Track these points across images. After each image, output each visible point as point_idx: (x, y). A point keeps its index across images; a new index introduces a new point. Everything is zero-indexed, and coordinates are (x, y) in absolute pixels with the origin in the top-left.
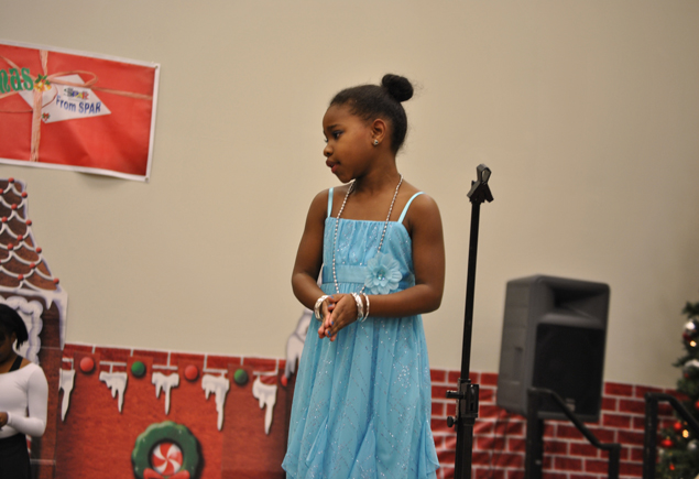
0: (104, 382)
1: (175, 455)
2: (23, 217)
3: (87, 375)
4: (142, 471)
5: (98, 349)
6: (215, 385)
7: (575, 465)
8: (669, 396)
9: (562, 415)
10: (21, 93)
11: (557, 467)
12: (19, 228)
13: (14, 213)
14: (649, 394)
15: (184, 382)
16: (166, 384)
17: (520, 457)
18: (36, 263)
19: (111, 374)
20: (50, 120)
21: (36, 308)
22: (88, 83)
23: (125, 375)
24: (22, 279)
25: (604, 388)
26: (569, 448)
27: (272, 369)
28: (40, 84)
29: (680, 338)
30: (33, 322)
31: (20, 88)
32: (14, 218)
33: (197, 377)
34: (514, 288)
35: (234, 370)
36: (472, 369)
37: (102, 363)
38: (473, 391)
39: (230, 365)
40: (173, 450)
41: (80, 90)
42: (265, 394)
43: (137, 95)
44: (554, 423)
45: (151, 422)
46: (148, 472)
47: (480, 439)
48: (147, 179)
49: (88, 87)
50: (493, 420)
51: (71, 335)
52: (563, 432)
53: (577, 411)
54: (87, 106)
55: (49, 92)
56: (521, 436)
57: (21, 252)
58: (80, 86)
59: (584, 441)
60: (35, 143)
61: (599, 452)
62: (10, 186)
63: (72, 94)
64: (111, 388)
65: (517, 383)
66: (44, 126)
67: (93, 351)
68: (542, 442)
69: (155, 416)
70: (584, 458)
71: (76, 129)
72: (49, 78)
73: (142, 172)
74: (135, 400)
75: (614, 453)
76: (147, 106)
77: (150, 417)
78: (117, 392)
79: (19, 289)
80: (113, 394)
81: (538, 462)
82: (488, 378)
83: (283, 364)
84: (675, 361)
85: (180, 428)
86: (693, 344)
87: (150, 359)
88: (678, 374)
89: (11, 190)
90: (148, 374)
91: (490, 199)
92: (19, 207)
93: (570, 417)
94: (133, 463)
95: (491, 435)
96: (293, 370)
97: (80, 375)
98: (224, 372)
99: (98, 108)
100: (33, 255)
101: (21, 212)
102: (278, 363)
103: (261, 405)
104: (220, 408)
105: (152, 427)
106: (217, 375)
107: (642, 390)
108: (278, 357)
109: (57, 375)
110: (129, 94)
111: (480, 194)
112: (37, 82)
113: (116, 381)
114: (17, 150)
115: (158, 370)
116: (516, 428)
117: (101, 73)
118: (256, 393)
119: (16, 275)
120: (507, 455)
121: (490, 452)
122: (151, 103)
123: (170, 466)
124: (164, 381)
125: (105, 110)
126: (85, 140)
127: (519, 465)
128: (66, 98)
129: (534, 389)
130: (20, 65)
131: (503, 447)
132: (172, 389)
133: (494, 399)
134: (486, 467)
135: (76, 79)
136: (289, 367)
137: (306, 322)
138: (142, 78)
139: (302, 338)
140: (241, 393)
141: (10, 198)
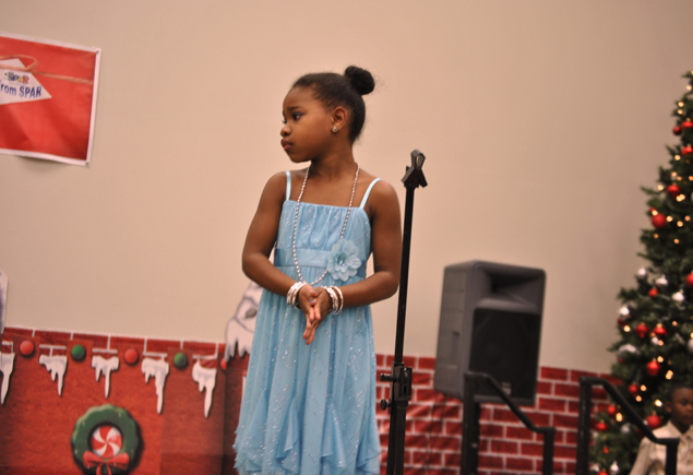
0: (44, 366)
1: (115, 438)
3: (26, 359)
4: (82, 454)
5: (38, 333)
6: (155, 368)
7: (511, 448)
8: (603, 380)
9: (498, 398)
11: (493, 450)
14: (583, 378)
15: (124, 366)
16: (106, 367)
17: (456, 440)
19: (51, 357)
22: (28, 67)
23: (65, 358)
25: (539, 372)
26: (505, 431)
27: (212, 353)
29: (614, 323)
33: (138, 361)
34: (451, 273)
35: (174, 354)
36: (406, 353)
37: (42, 346)
38: (406, 374)
39: (169, 349)
40: (113, 433)
41: (21, 74)
42: (205, 377)
43: (77, 80)
44: (490, 407)
45: (91, 405)
46: (87, 455)
47: (418, 422)
48: (87, 164)
49: (29, 71)
50: (430, 403)
51: (11, 319)
52: (499, 415)
53: (513, 395)
54: (28, 91)
56: (458, 420)
58: (20, 70)
59: (520, 425)
61: (535, 435)
63: (13, 78)
64: (50, 371)
65: (454, 367)
67: (33, 334)
68: (478, 425)
69: (95, 400)
70: (519, 442)
71: (16, 113)
74: (75, 383)
75: (549, 436)
76: (88, 90)
77: (90, 400)
78: (57, 375)
80: (53, 377)
81: (475, 445)
82: (425, 362)
83: (222, 349)
84: (609, 345)
85: (120, 411)
86: (627, 329)
87: (90, 342)
88: (613, 358)
90: (88, 358)
91: (424, 184)
93: (505, 400)
94: (73, 446)
95: (429, 419)
96: (232, 354)
97: (20, 358)
98: (164, 355)
99: (39, 92)
102: (217, 347)
103: (201, 389)
104: (160, 391)
105: (92, 410)
106: (156, 358)
107: (577, 375)
108: (218, 341)
110: (70, 78)
111: (415, 179)
113: (56, 365)
115: (97, 354)
116: (453, 412)
117: (42, 58)
118: (196, 377)
120: (443, 438)
121: (428, 435)
122: (92, 87)
123: (109, 449)
124: (104, 365)
125: (45, 95)
126: (27, 125)
127: (455, 448)
128: (6, 82)
129: (470, 373)
131: (440, 430)
132: (112, 372)
133: (432, 382)
134: (423, 450)
135: (16, 63)
136: (229, 351)
137: (246, 307)
138: (83, 63)
139: (242, 321)
140: (181, 376)
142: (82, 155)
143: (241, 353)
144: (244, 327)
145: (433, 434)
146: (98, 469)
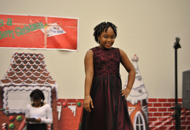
0: (69, 109)
2: (44, 64)
3: (65, 107)
5: (68, 100)
12: (43, 67)
18: (48, 76)
19: (72, 106)
20: (49, 36)
21: (49, 89)
22: (59, 25)
24: (44, 81)
28: (46, 26)
30: (49, 93)
31: (40, 28)
32: (41, 64)
37: (69, 103)
43: (73, 27)
48: (77, 51)
49: (59, 26)
51: (60, 96)
54: (59, 31)
55: (48, 28)
57: (44, 74)
58: (57, 26)
60: (45, 43)
62: (40, 56)
63: (55, 28)
64: (71, 110)
65: (188, 101)
66: (48, 38)
67: (66, 100)
72: (48, 24)
74: (79, 113)
78: (74, 111)
79: (44, 84)
80: (72, 112)
90: (82, 106)
97: (63, 107)
99: (62, 32)
100: (47, 74)
101: (43, 62)
109: (56, 108)
110: (71, 27)
112: (45, 26)
113: (73, 108)
114: (41, 45)
116: (188, 114)
117: (62, 22)
119: (43, 80)
120: (186, 122)
122: (77, 29)
125: (64, 32)
126: (60, 41)
128: (53, 30)
130: (40, 21)
131: (185, 120)
135: (55, 24)
138: (74, 22)
141: (40, 59)
145: (183, 121)
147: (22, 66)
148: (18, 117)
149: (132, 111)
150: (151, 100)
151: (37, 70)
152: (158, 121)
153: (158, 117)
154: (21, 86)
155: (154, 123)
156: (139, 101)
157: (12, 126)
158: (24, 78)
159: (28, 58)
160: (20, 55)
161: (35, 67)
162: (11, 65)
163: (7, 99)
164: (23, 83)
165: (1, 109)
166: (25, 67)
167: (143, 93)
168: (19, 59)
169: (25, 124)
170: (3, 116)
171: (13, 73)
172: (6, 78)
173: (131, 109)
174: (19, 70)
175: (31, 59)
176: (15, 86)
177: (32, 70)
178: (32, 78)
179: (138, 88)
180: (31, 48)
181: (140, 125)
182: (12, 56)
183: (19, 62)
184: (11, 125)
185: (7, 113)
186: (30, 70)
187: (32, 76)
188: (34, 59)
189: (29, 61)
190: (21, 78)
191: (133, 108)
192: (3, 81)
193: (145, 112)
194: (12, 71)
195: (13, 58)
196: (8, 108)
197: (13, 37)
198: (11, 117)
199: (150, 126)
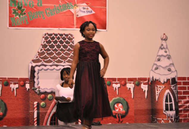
1: (121, 106)
2: (73, 44)
6: (130, 86)
10: (70, 10)
12: (73, 47)
13: (71, 43)
15: (122, 86)
16: (116, 87)
20: (79, 16)
22: (88, 5)
27: (146, 81)
28: (75, 7)
31: (70, 8)
32: (71, 44)
33: (125, 84)
35: (135, 82)
39: (134, 80)
40: (120, 105)
41: (86, 7)
42: (145, 87)
43: (102, 7)
45: (113, 97)
46: (114, 111)
48: (107, 30)
49: (88, 6)
55: (78, 9)
58: (86, 6)
60: (75, 23)
62: (69, 35)
63: (84, 8)
66: (77, 18)
69: (114, 96)
72: (77, 5)
73: (105, 29)
76: (105, 10)
77: (113, 96)
83: (149, 79)
85: (122, 99)
87: (112, 80)
89: (70, 37)
90: (111, 84)
92: (72, 41)
96: (152, 80)
98: (132, 82)
99: (92, 12)
101: (73, 42)
102: (147, 79)
103: (144, 91)
104: (132, 92)
105: (114, 99)
108: (147, 77)
110: (100, 7)
112: (74, 6)
114: (70, 26)
115: (114, 83)
118: (142, 88)
122: (106, 9)
123: (120, 109)
124: (116, 86)
125: (93, 12)
128: (82, 10)
130: (69, 2)
132: (118, 88)
135: (85, 4)
136: (151, 79)
137: (155, 67)
138: (103, 2)
139: (154, 71)
140: (138, 88)
141: (70, 39)
142: (105, 28)
143: (154, 80)
144: (155, 72)
146: (117, 115)
147: (52, 46)
148: (49, 96)
149: (161, 90)
150: (180, 78)
151: (67, 50)
152: (187, 99)
153: (187, 95)
154: (51, 66)
155: (183, 101)
156: (168, 80)
157: (43, 105)
158: (54, 58)
159: (58, 38)
160: (51, 35)
161: (65, 47)
162: (42, 45)
163: (38, 79)
164: (54, 63)
165: (33, 88)
166: (56, 47)
167: (172, 72)
168: (49, 39)
169: (56, 104)
170: (35, 95)
171: (43, 53)
172: (36, 58)
173: (160, 87)
174: (50, 50)
175: (61, 39)
176: (45, 66)
177: (62, 50)
178: (63, 58)
179: (167, 66)
180: (60, 29)
181: (169, 103)
182: (42, 36)
183: (49, 42)
184: (42, 103)
185: (38, 92)
186: (60, 50)
187: (63, 55)
188: (64, 39)
189: (59, 42)
190: (51, 58)
191: (162, 87)
192: (34, 61)
193: (174, 91)
194: (43, 51)
195: (44, 39)
196: (39, 87)
197: (44, 18)
198: (42, 96)
199: (179, 104)
